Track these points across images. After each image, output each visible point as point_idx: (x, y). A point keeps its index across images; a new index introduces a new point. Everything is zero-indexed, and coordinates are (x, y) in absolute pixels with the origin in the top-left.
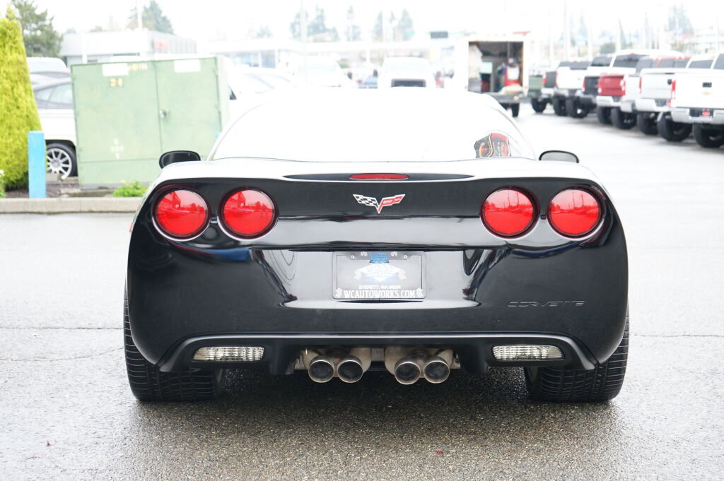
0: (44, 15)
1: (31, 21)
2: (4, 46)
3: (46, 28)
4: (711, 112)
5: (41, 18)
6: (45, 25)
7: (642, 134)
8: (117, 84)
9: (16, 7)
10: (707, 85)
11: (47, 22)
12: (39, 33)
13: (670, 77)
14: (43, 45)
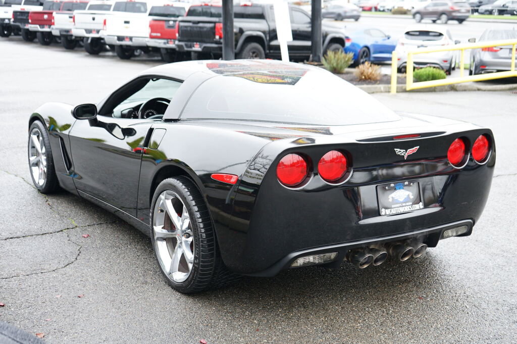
4: (131, 39)
7: (65, 49)
10: (127, 22)
13: (94, 16)
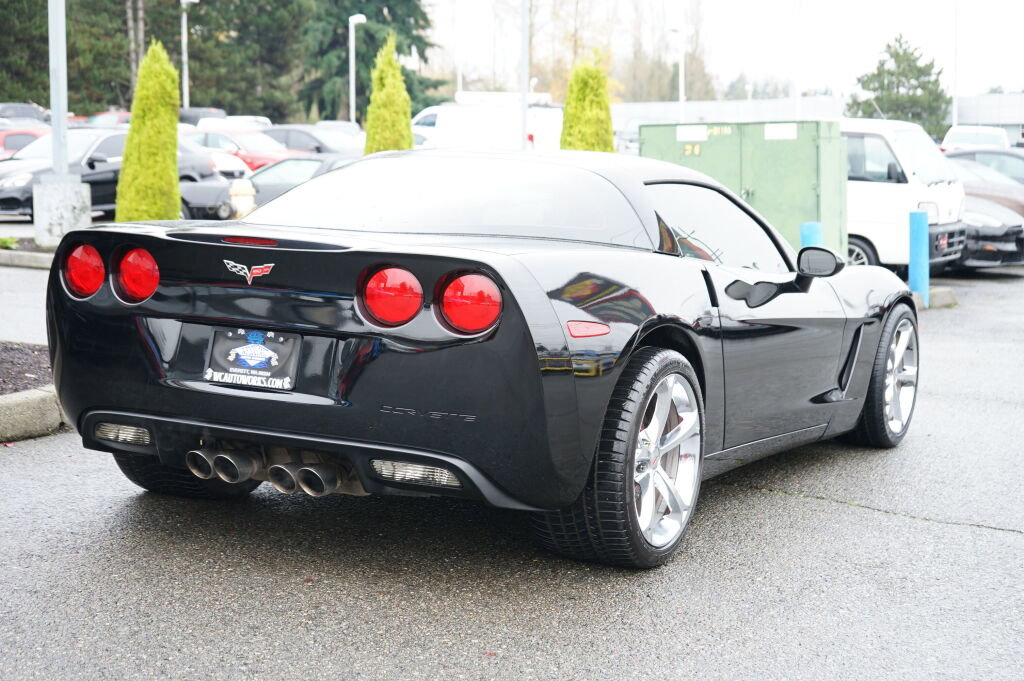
0: (931, 66)
1: (910, 75)
2: (584, 100)
3: (930, 86)
5: (925, 71)
6: (929, 82)
8: (693, 151)
9: (892, 56)
11: (933, 78)
12: (919, 92)
14: (923, 108)
